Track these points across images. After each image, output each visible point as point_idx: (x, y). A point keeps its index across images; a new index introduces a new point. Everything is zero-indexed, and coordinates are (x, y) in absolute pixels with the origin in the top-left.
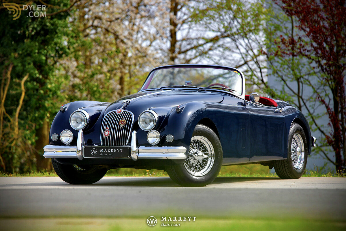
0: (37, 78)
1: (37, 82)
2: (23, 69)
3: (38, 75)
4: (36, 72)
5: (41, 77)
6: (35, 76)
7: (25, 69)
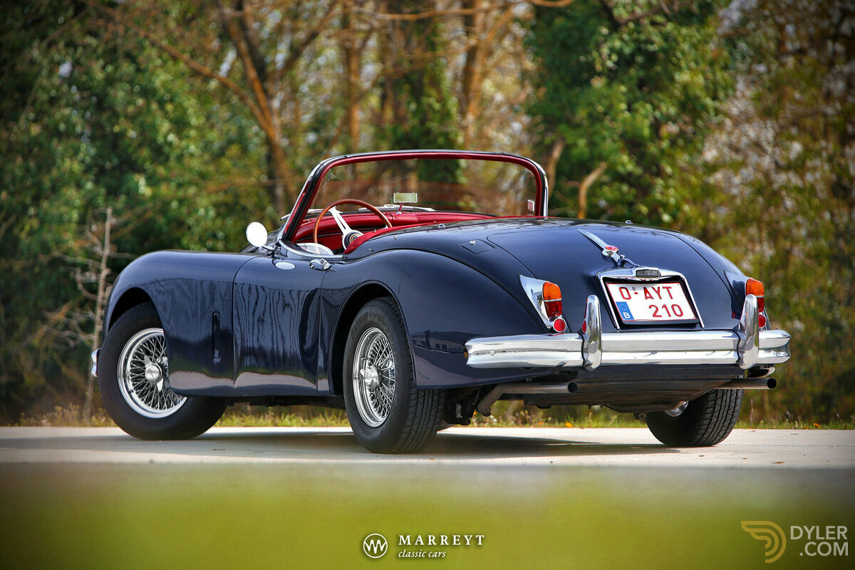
0: (630, 174)
1: (631, 185)
2: (591, 153)
3: (630, 167)
4: (625, 158)
5: (638, 171)
6: (621, 169)
7: (596, 152)
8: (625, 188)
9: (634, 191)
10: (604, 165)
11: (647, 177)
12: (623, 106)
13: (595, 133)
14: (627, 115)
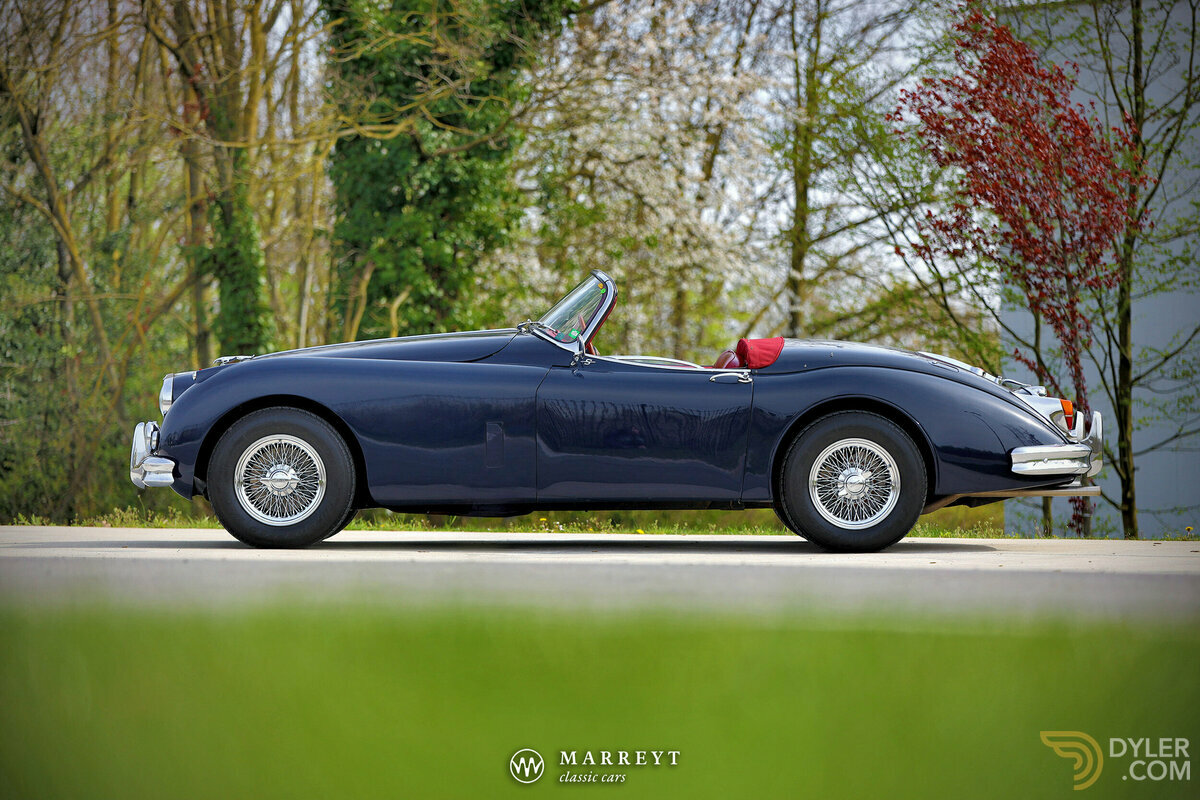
0: (433, 296)
1: (432, 307)
2: (399, 276)
4: (429, 282)
5: (440, 294)
6: (424, 292)
7: (403, 275)
8: (427, 309)
9: (434, 312)
10: (409, 288)
11: (446, 299)
12: (430, 234)
13: (403, 258)
14: (432, 241)
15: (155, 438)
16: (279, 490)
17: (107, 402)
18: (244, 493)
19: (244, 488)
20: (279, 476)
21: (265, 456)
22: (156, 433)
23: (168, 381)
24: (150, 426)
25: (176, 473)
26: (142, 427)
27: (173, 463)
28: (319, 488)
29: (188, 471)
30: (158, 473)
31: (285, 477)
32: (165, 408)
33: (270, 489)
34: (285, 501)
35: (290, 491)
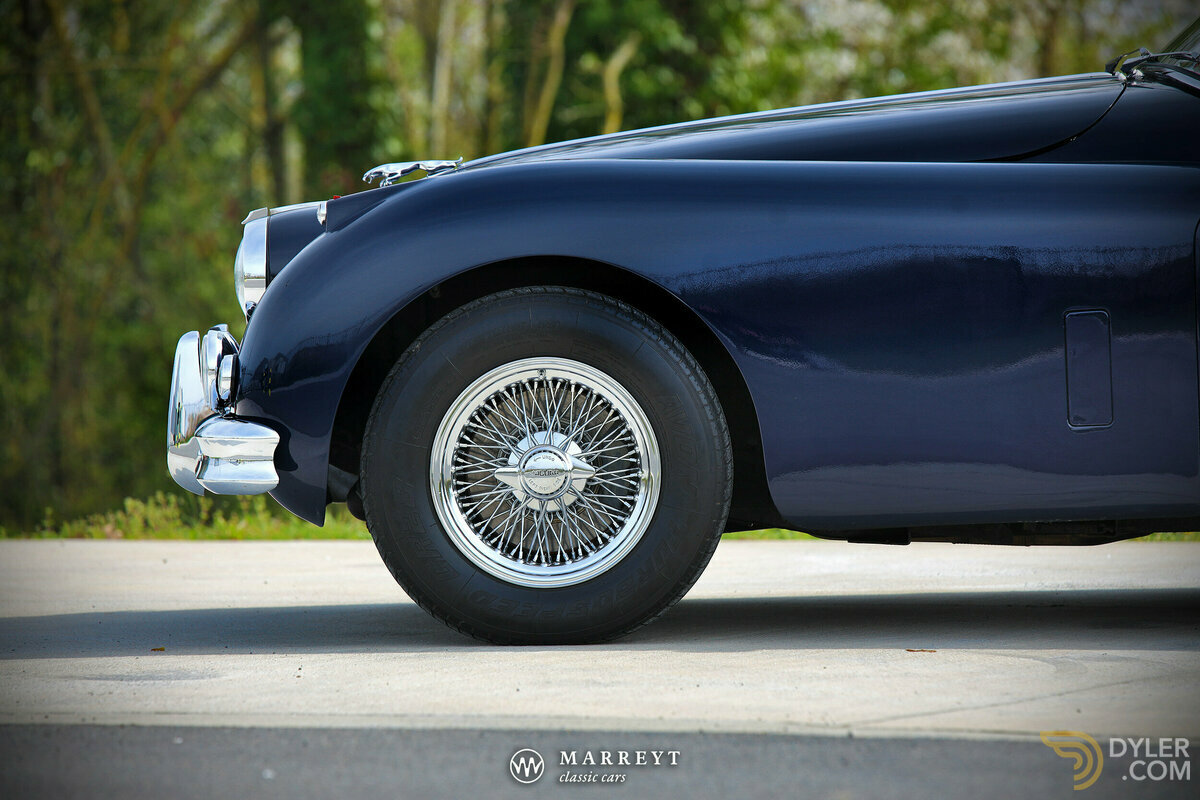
7: (624, 14)
8: (667, 75)
10: (636, 36)
11: (701, 56)
15: (227, 372)
16: (543, 498)
17: (111, 248)
18: (455, 507)
19: (454, 494)
20: (542, 462)
21: (503, 411)
22: (229, 359)
23: (256, 227)
24: (215, 340)
25: (281, 459)
26: (195, 343)
27: (274, 437)
28: (642, 490)
29: (314, 453)
30: (237, 461)
31: (557, 464)
32: (251, 296)
33: (520, 495)
34: (557, 523)
35: (569, 499)
